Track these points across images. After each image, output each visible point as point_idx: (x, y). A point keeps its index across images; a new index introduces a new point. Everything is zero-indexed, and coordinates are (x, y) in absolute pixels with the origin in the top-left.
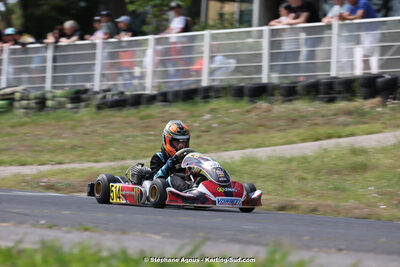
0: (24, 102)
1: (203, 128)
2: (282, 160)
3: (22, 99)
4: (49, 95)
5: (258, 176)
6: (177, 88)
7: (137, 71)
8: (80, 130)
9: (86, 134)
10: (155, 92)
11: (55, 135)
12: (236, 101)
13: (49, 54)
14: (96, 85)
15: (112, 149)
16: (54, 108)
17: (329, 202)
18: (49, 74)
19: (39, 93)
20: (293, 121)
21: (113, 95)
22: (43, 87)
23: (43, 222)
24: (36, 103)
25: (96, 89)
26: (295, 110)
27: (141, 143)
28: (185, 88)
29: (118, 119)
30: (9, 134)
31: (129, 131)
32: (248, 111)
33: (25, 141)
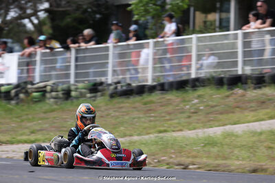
0: (54, 94)
1: (193, 110)
2: (254, 133)
3: (52, 91)
4: (73, 88)
5: (236, 147)
6: (171, 80)
10: (154, 84)
12: (218, 89)
13: (73, 55)
14: (110, 79)
15: (122, 128)
18: (72, 71)
19: (65, 86)
20: (263, 103)
21: (122, 86)
22: (69, 82)
24: (63, 94)
25: (110, 81)
26: (263, 94)
27: (145, 122)
28: (178, 79)
29: (127, 105)
30: (41, 119)
31: (136, 114)
32: (228, 96)
33: (55, 123)
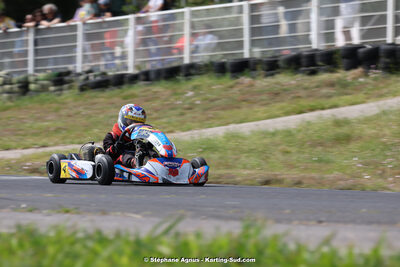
0: (7, 87)
1: (187, 106)
2: (265, 134)
3: (5, 83)
4: (31, 79)
5: (243, 152)
6: (159, 66)
7: (118, 51)
8: (64, 112)
9: (69, 116)
10: (137, 72)
11: (40, 119)
12: (218, 77)
13: (31, 37)
14: (79, 66)
15: (96, 130)
16: (37, 91)
17: (314, 174)
18: (31, 58)
19: (21, 77)
20: (276, 95)
21: (95, 76)
22: (26, 71)
23: (24, 206)
24: (19, 87)
25: (79, 70)
26: (277, 83)
28: (167, 66)
29: (102, 100)
31: (113, 111)
32: (231, 87)
33: (9, 125)
